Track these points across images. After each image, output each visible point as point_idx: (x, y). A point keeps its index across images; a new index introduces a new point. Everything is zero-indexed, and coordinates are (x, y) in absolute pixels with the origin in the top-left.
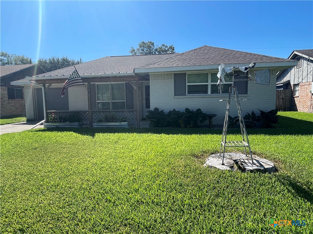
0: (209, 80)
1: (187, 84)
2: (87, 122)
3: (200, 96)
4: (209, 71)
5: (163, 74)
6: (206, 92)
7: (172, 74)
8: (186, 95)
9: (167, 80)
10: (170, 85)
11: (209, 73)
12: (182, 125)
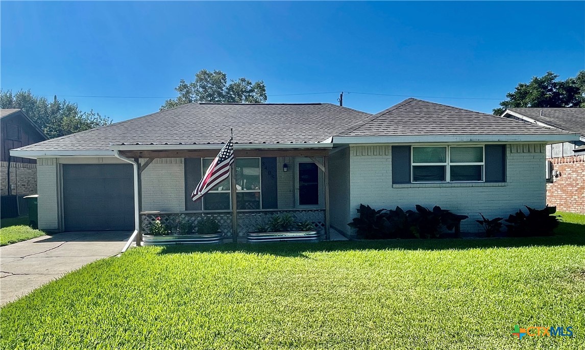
0: (448, 159)
1: (413, 164)
2: (227, 232)
3: (435, 185)
4: (448, 144)
5: (374, 146)
6: (442, 178)
7: (388, 146)
8: (411, 183)
9: (381, 157)
10: (385, 164)
11: (447, 146)
12: (417, 235)
